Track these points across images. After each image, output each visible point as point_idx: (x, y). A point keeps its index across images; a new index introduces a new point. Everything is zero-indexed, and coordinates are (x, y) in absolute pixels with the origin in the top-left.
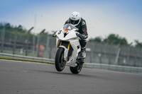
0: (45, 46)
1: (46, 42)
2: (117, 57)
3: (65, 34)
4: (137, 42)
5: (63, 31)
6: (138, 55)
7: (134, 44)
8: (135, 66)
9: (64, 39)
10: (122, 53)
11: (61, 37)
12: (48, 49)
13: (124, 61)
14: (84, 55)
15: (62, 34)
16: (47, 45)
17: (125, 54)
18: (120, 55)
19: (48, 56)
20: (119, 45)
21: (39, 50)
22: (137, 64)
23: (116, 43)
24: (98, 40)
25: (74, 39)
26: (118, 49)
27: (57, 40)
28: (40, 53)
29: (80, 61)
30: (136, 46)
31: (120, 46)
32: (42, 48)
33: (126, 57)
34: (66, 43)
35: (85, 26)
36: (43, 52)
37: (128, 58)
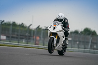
0: (40, 37)
1: (40, 35)
2: (90, 44)
3: (54, 28)
9: (53, 31)
10: (93, 41)
11: (51, 30)
12: (42, 39)
13: (95, 47)
15: (52, 28)
16: (42, 36)
18: (92, 42)
19: (42, 44)
21: (36, 40)
23: (89, 34)
24: (76, 32)
25: (61, 31)
26: (90, 38)
28: (37, 42)
29: (64, 47)
31: (92, 36)
32: (38, 38)
33: (96, 43)
34: (55, 34)
35: (67, 23)
36: (39, 41)
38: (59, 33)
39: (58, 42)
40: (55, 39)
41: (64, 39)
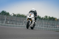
4: (13, 14)
5: (29, 15)
6: (14, 20)
7: (12, 15)
8: (13, 24)
10: (7, 19)
13: (8, 22)
14: (36, 23)
17: (9, 19)
20: (6, 15)
22: (13, 23)
27: (27, 18)
30: (13, 16)
33: (9, 20)
37: (10, 21)
38: (32, 19)
39: (31, 23)
40: (30, 22)
41: (34, 21)
